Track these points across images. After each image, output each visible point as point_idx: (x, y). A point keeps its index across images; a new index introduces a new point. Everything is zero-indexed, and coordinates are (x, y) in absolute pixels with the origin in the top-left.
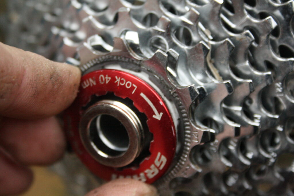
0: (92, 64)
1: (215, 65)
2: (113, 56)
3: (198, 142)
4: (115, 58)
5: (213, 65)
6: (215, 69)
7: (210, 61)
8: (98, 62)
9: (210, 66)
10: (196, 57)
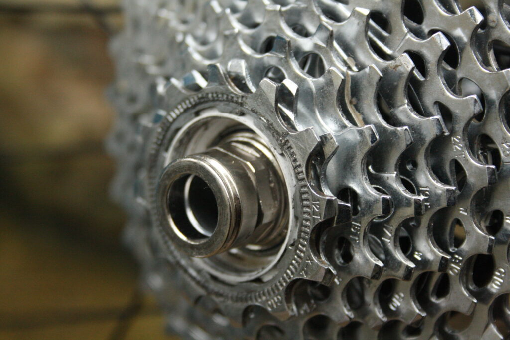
0: (182, 110)
1: (357, 108)
2: (207, 94)
3: (320, 218)
4: (210, 95)
5: (354, 108)
6: (357, 113)
7: (351, 102)
8: (190, 106)
9: (351, 109)
10: (326, 92)
